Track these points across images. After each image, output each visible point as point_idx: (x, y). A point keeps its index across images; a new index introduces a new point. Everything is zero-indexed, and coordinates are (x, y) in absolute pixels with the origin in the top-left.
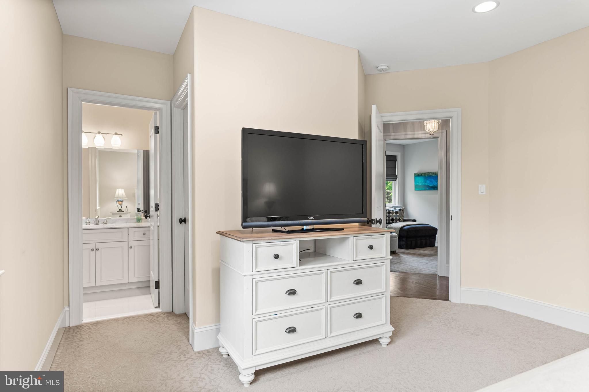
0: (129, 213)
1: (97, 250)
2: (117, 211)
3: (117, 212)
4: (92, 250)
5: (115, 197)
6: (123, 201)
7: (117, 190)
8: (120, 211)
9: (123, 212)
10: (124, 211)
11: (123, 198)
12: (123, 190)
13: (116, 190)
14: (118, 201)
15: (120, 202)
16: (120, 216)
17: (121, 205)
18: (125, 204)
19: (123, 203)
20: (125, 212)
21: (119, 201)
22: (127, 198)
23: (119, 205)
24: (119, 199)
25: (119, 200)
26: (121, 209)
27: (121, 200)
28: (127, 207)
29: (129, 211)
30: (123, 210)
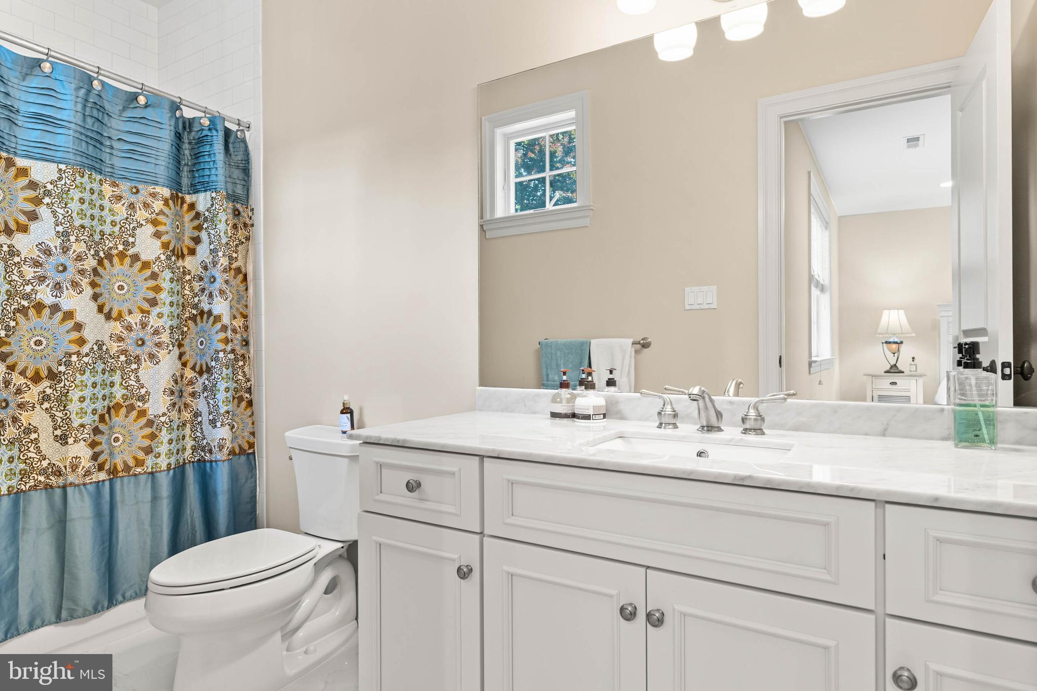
0: (921, 376)
1: (656, 620)
2: (885, 370)
3: (885, 372)
4: (628, 614)
5: (879, 331)
6: (902, 343)
7: (886, 312)
8: (894, 369)
9: (903, 372)
10: (903, 370)
11: (902, 333)
12: (902, 312)
13: (882, 313)
14: (886, 342)
15: (894, 346)
16: (894, 383)
17: (896, 355)
18: (906, 352)
19: (903, 348)
20: (907, 372)
21: (890, 343)
22: (914, 335)
23: (889, 355)
24: (890, 337)
25: (891, 340)
26: (895, 365)
27: (896, 340)
28: (913, 358)
29: (919, 372)
30: (900, 367)
